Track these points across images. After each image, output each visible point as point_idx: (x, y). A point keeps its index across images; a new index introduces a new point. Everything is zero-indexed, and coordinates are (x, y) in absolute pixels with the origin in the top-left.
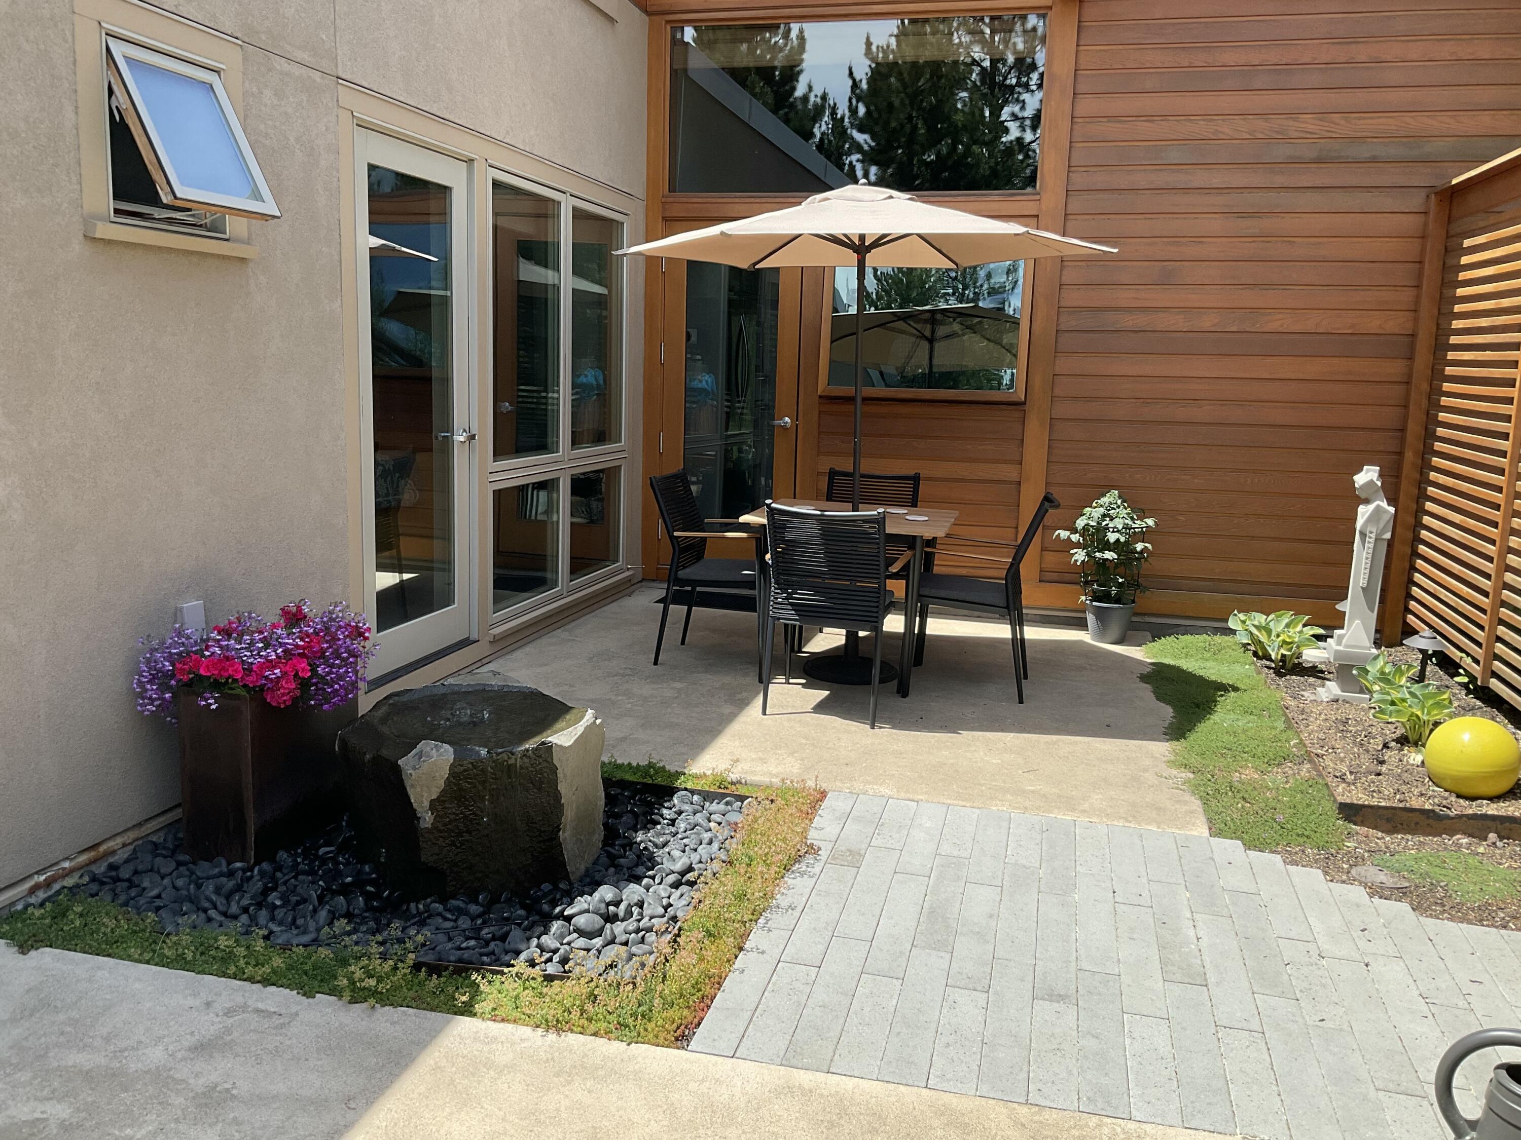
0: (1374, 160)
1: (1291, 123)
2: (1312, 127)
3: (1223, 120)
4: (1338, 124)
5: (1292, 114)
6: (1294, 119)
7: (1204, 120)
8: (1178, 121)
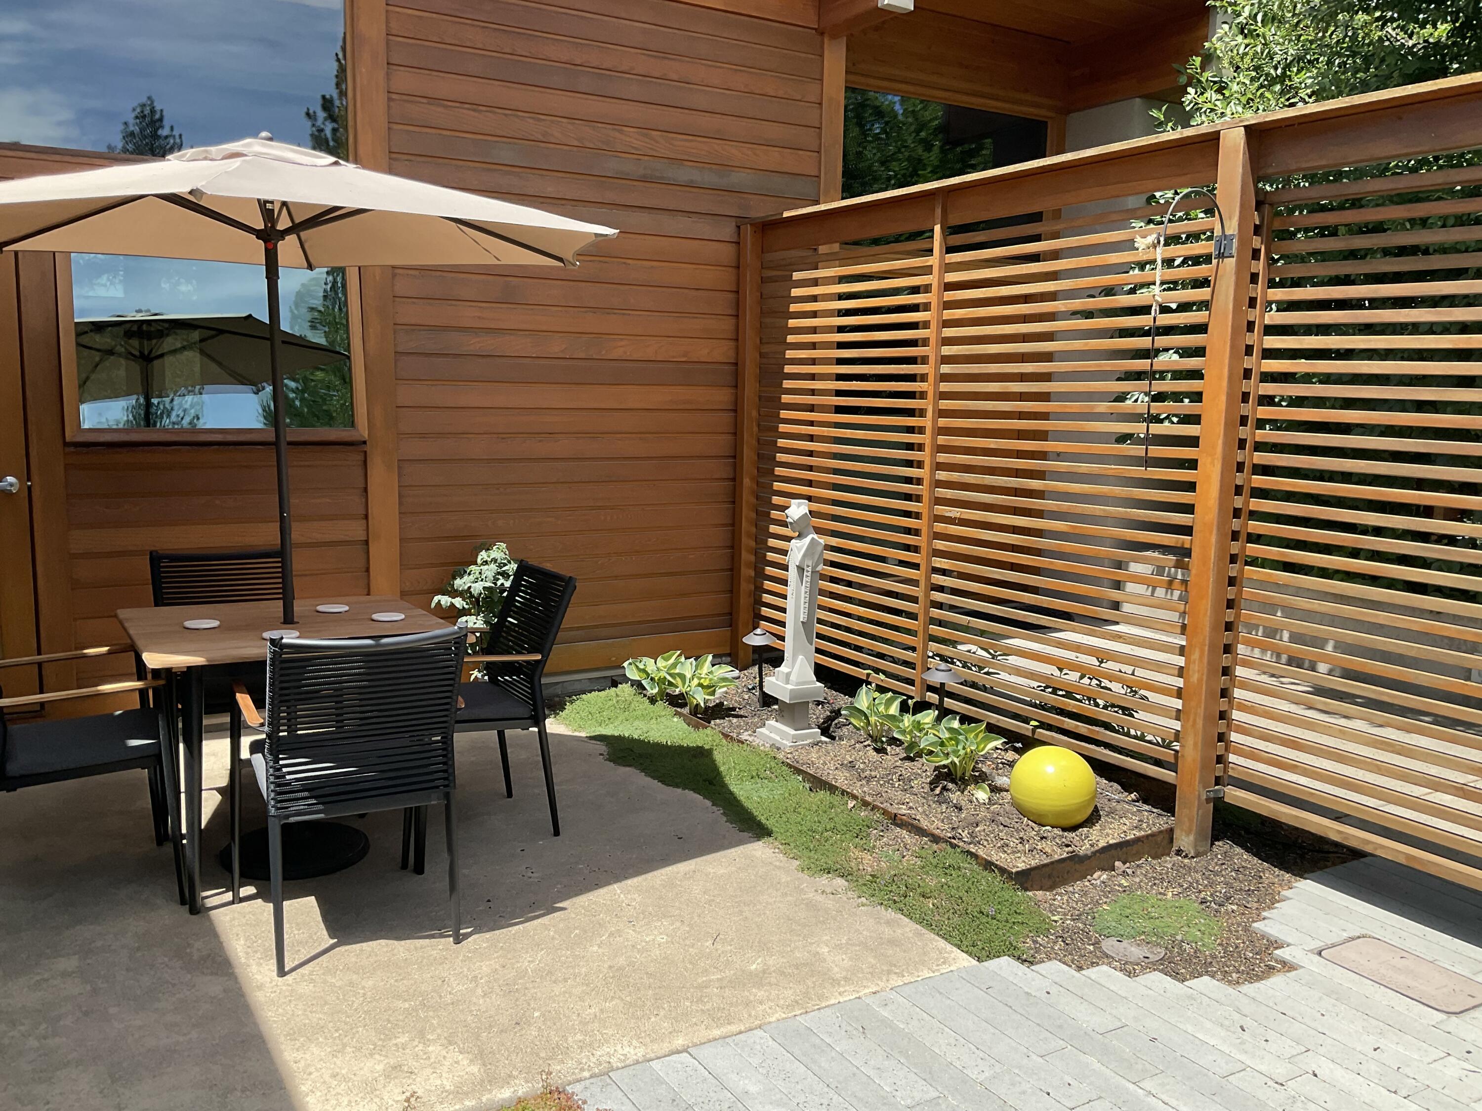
0: (690, 185)
1: (617, 134)
2: (635, 142)
3: (552, 122)
4: (657, 142)
5: (618, 125)
6: (621, 132)
7: (533, 118)
8: (506, 115)
